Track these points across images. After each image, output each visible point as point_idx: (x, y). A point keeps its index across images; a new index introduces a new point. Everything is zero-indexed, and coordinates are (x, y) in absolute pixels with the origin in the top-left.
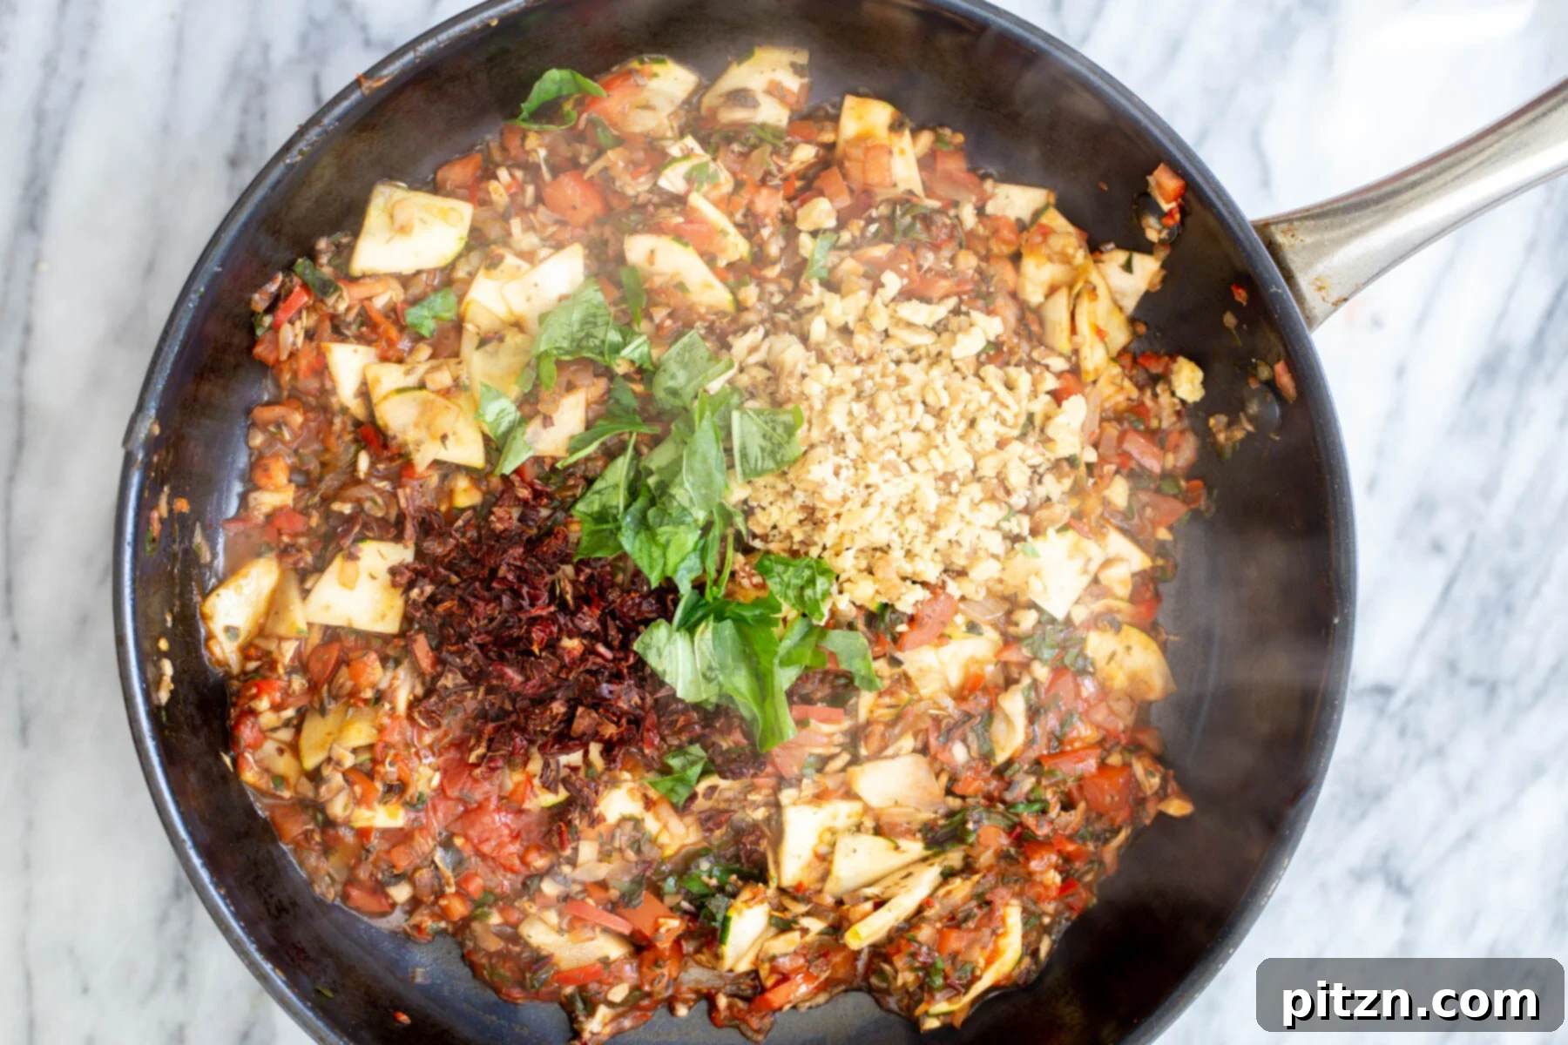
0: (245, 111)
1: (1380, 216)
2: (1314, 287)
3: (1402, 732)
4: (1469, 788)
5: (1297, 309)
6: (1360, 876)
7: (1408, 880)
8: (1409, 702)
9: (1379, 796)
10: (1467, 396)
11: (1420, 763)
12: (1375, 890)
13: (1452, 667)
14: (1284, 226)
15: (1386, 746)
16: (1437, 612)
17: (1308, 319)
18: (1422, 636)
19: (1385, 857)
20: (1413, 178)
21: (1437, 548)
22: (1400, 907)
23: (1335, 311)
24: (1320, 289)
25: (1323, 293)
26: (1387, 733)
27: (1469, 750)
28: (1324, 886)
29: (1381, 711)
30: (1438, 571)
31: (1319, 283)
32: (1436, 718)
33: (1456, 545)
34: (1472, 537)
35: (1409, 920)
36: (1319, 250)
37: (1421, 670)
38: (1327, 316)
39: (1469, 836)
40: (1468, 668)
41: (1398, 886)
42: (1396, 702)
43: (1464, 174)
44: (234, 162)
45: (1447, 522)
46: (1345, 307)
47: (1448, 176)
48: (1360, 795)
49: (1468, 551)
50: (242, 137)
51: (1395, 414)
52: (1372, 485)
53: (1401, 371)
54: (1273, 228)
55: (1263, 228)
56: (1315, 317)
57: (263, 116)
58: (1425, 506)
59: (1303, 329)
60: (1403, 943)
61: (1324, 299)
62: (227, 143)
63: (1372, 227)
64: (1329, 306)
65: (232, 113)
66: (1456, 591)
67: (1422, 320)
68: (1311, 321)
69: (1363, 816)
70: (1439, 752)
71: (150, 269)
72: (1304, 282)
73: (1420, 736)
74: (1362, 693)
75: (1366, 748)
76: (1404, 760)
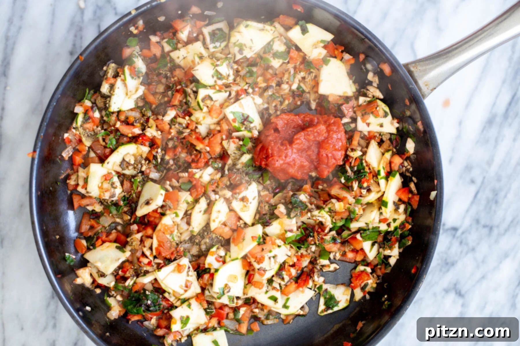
0: (76, 36)
1: (445, 60)
2: (424, 85)
3: (461, 243)
4: (483, 262)
5: (419, 93)
6: (447, 291)
7: (463, 292)
8: (463, 233)
9: (453, 264)
10: (483, 131)
11: (467, 253)
12: (452, 296)
13: (478, 221)
14: (414, 65)
15: (456, 248)
16: (472, 203)
17: (423, 95)
18: (468, 211)
19: (455, 285)
20: (455, 47)
21: (473, 181)
22: (460, 301)
23: (432, 92)
24: (426, 85)
25: (427, 87)
26: (456, 243)
27: (483, 249)
28: (435, 294)
29: (454, 236)
30: (473, 189)
31: (426, 84)
32: (472, 238)
33: (479, 181)
34: (484, 178)
35: (463, 305)
36: (425, 72)
37: (467, 222)
38: (429, 94)
39: (483, 277)
40: (483, 222)
41: (460, 294)
42: (459, 233)
43: (472, 45)
44: (72, 53)
45: (476, 173)
46: (435, 91)
47: (467, 45)
48: (447, 264)
49: (483, 182)
50: (74, 45)
51: (458, 137)
52: (451, 161)
53: (460, 123)
54: (410, 66)
55: (406, 66)
56: (425, 95)
57: (81, 38)
58: (468, 168)
60: (461, 313)
61: (428, 89)
62: (69, 47)
63: (442, 63)
64: (429, 91)
65: (71, 37)
66: (479, 196)
67: (468, 105)
68: (424, 96)
69: (448, 271)
70: (473, 249)
71: (44, 89)
72: (421, 83)
73: (467, 244)
74: (447, 230)
75: (449, 248)
76: (461, 252)
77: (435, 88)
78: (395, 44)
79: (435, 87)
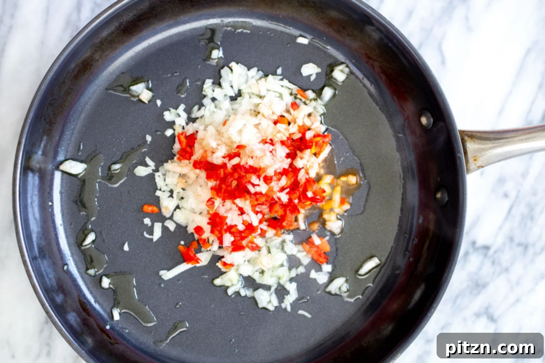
2: (473, 159)
3: (493, 263)
4: (518, 283)
5: (465, 165)
6: (478, 315)
7: (495, 317)
8: (496, 252)
9: (485, 286)
11: (499, 274)
12: (484, 320)
13: (511, 239)
15: (487, 268)
16: (506, 219)
17: (467, 169)
18: (500, 228)
19: (487, 308)
21: (506, 196)
22: (493, 326)
23: (478, 170)
25: (476, 162)
26: (488, 263)
27: (518, 269)
29: (485, 255)
30: (506, 204)
32: (505, 258)
33: (513, 195)
34: (518, 192)
37: (500, 240)
38: (474, 171)
39: (518, 301)
40: (517, 240)
41: (492, 319)
42: (491, 252)
45: (509, 186)
48: (478, 285)
49: (517, 196)
54: (465, 135)
55: (462, 132)
56: (470, 170)
58: (501, 181)
59: (465, 173)
61: (475, 164)
64: (476, 167)
66: (513, 212)
68: (468, 171)
69: (479, 293)
70: (507, 270)
72: (470, 155)
73: (500, 264)
74: (479, 248)
75: (480, 269)
76: (494, 273)
77: (483, 167)
78: (421, 46)
79: (483, 165)
